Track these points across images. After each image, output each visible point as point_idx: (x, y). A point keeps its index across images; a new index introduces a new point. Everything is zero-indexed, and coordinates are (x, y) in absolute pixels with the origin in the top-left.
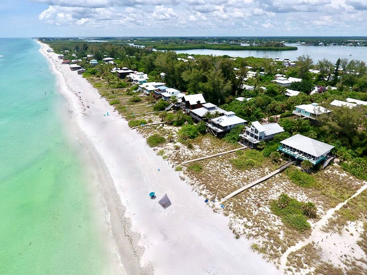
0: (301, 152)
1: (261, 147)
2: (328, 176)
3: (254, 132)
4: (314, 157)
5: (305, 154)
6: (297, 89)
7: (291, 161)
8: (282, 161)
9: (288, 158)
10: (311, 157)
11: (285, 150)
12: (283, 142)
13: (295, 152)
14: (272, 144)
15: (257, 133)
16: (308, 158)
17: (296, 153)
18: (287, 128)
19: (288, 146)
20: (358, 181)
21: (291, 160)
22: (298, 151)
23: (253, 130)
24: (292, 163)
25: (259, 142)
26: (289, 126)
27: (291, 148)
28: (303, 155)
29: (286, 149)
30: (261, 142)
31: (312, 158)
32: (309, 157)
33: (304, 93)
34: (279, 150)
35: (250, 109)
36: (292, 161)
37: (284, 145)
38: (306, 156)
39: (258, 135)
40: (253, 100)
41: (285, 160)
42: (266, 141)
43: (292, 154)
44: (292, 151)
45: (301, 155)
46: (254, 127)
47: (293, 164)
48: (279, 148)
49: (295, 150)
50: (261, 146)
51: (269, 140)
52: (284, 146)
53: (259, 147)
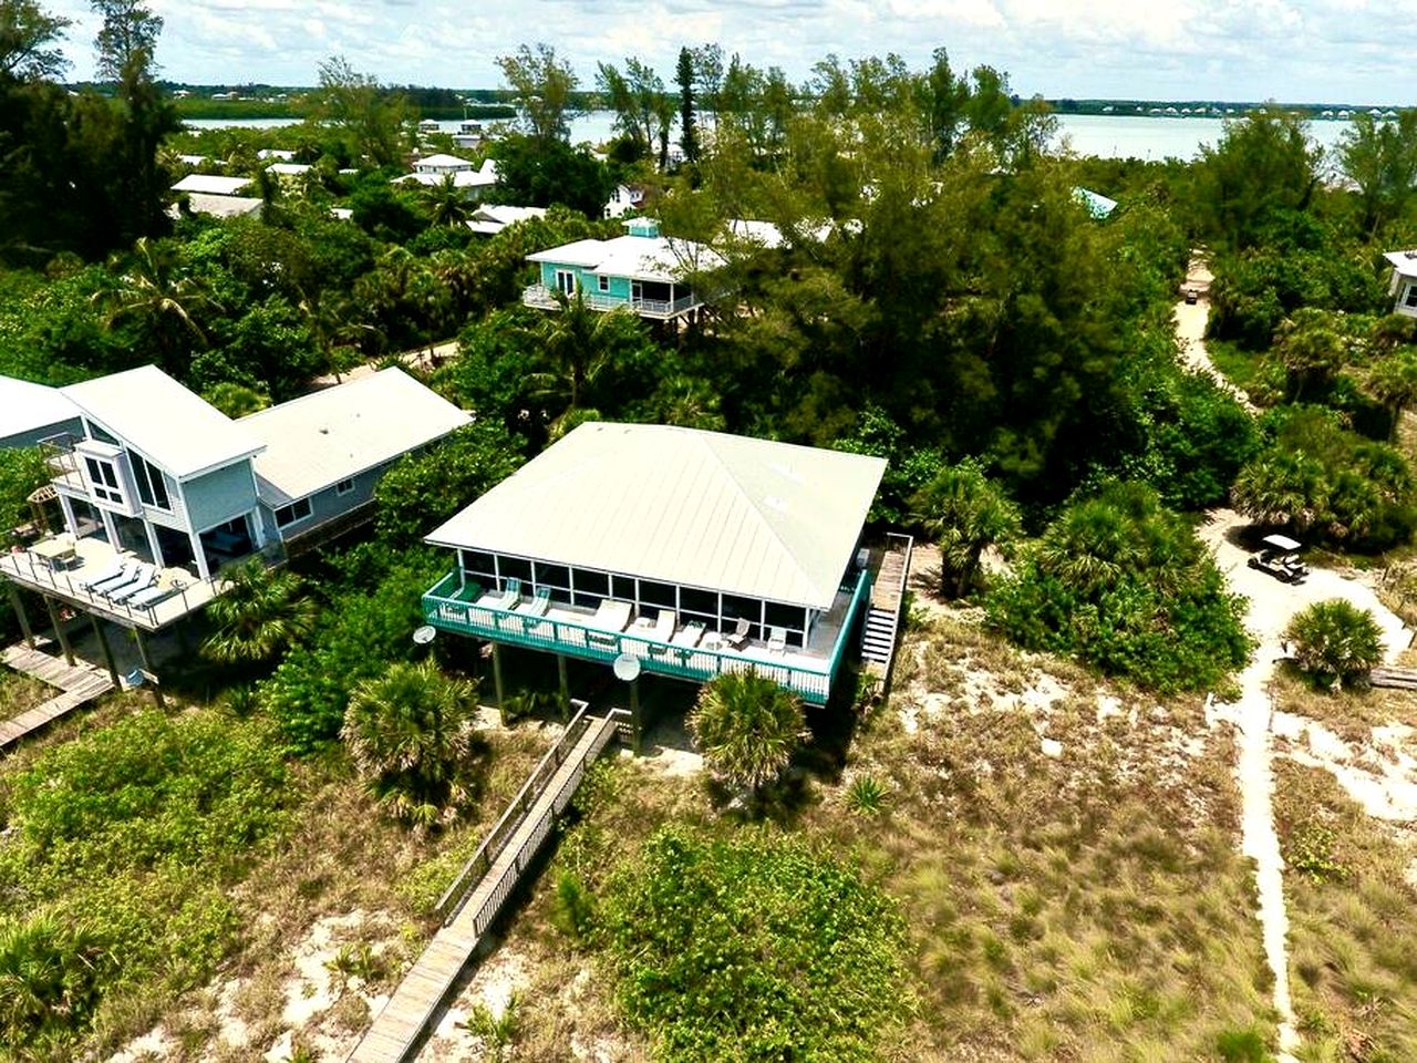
0: (655, 596)
1: (257, 647)
2: (948, 765)
3: (121, 490)
4: (787, 616)
5: (698, 605)
6: (531, 198)
7: (588, 711)
8: (506, 733)
9: (554, 685)
10: (762, 625)
11: (497, 616)
12: (460, 531)
13: (596, 603)
14: (368, 579)
15: (165, 504)
16: (737, 638)
17: (611, 614)
18: (498, 396)
19: (515, 567)
20: (1175, 722)
21: (585, 705)
22: (624, 587)
23: (108, 468)
24: (598, 728)
25: (218, 599)
26: (508, 375)
27: (553, 574)
28: (684, 620)
29: (511, 596)
30: (243, 594)
31: (779, 633)
32: (743, 625)
33: (572, 208)
34: (440, 633)
35: (166, 303)
36: (597, 709)
37: (478, 560)
38: (711, 625)
39: (178, 517)
40: (216, 244)
41: (534, 716)
42: (304, 559)
43: (575, 638)
44: (564, 597)
45: (667, 618)
46: (112, 440)
47: (613, 744)
48: (436, 606)
49: (591, 586)
50: (246, 635)
51: (329, 549)
52: (482, 570)
53: (222, 648)
